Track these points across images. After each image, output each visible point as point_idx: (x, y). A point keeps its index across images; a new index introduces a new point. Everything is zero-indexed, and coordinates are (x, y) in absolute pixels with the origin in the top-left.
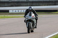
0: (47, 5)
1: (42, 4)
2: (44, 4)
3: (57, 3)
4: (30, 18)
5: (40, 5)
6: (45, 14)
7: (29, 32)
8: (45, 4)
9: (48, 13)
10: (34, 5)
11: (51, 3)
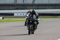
0: (53, 9)
1: (48, 8)
8: (51, 8)
9: (54, 17)
10: (39, 8)
11: (57, 7)
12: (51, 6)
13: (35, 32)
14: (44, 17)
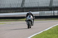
0: (15, 12)
1: (10, 11)
2: (11, 11)
3: (25, 9)
4: (29, 19)
5: (8, 12)
6: (13, 21)
7: (28, 28)
8: (13, 11)
9: (16, 20)
11: (19, 10)
12: (13, 10)
13: (32, 27)
14: (7, 21)
